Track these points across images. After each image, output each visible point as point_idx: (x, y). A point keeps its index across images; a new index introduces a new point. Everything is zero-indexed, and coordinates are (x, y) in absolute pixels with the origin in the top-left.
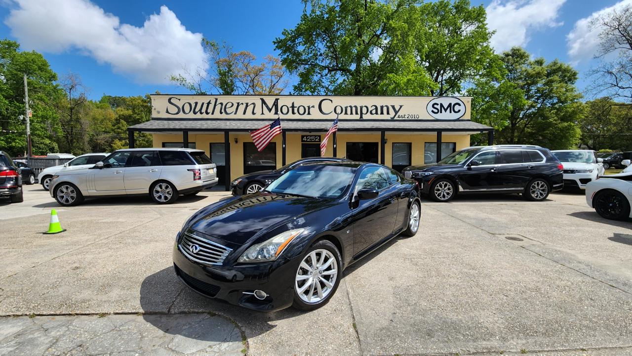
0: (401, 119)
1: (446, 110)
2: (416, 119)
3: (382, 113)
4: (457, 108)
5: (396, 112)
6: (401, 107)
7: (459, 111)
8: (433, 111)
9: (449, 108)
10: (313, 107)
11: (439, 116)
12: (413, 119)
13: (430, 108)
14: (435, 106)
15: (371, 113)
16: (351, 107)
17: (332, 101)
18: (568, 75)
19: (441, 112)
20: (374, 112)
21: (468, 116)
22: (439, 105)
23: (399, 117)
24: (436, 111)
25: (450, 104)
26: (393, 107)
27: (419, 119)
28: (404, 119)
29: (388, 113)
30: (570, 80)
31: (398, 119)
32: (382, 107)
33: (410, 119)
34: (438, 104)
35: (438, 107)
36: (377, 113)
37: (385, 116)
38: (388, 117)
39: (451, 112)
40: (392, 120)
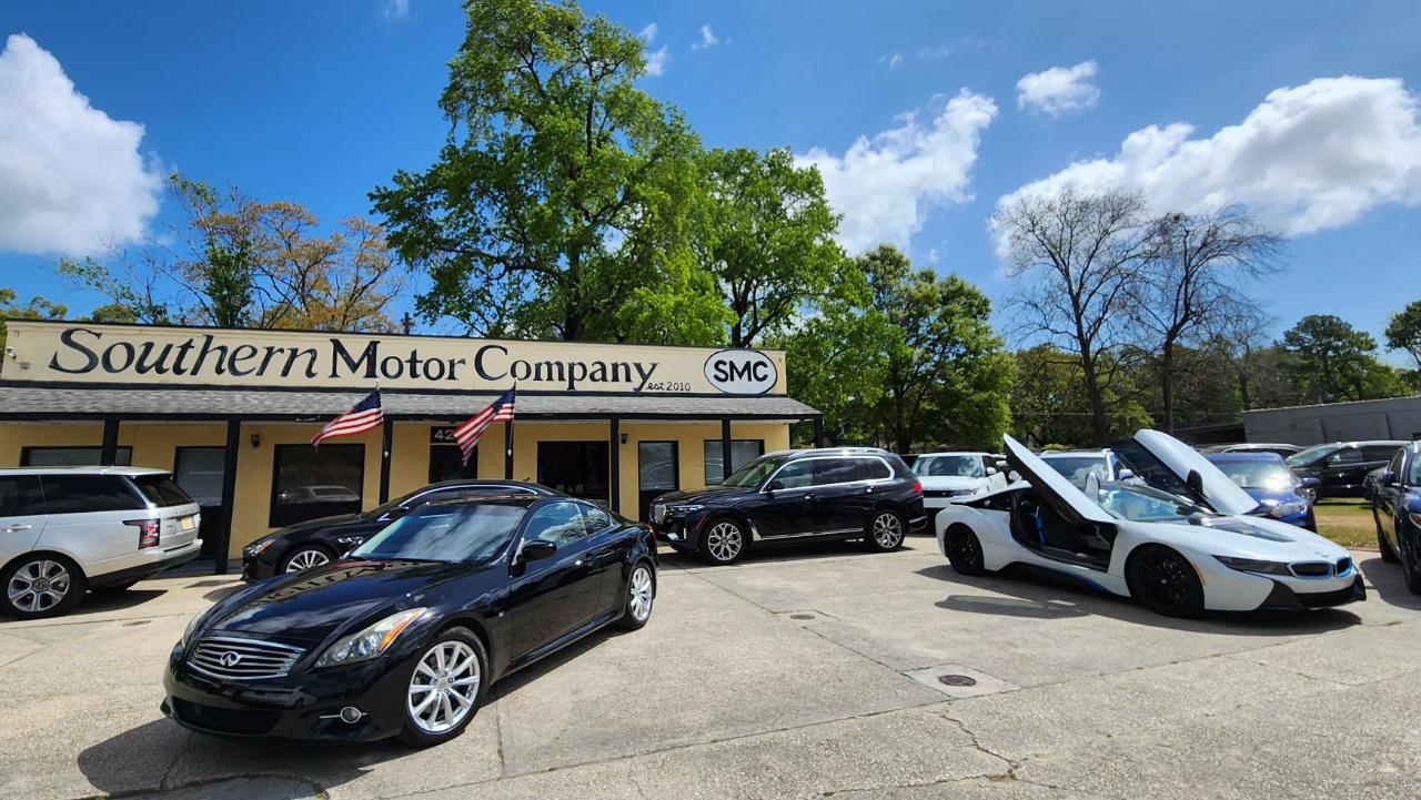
0: (654, 391)
1: (740, 375)
2: (685, 391)
3: (615, 379)
4: (761, 371)
5: (645, 377)
6: (654, 366)
7: (765, 377)
8: (716, 377)
9: (746, 372)
10: (463, 362)
11: (728, 387)
12: (679, 391)
13: (712, 371)
14: (721, 366)
15: (592, 378)
16: (549, 363)
17: (505, 350)
19: (732, 379)
20: (598, 375)
21: (782, 388)
22: (728, 365)
23: (650, 388)
24: (722, 376)
25: (748, 364)
26: (638, 367)
27: (691, 391)
28: (660, 391)
29: (628, 379)
31: (649, 391)
32: (615, 367)
33: (674, 391)
34: (725, 364)
35: (727, 368)
36: (604, 378)
37: (622, 386)
38: (629, 387)
39: (750, 379)
40: (637, 393)
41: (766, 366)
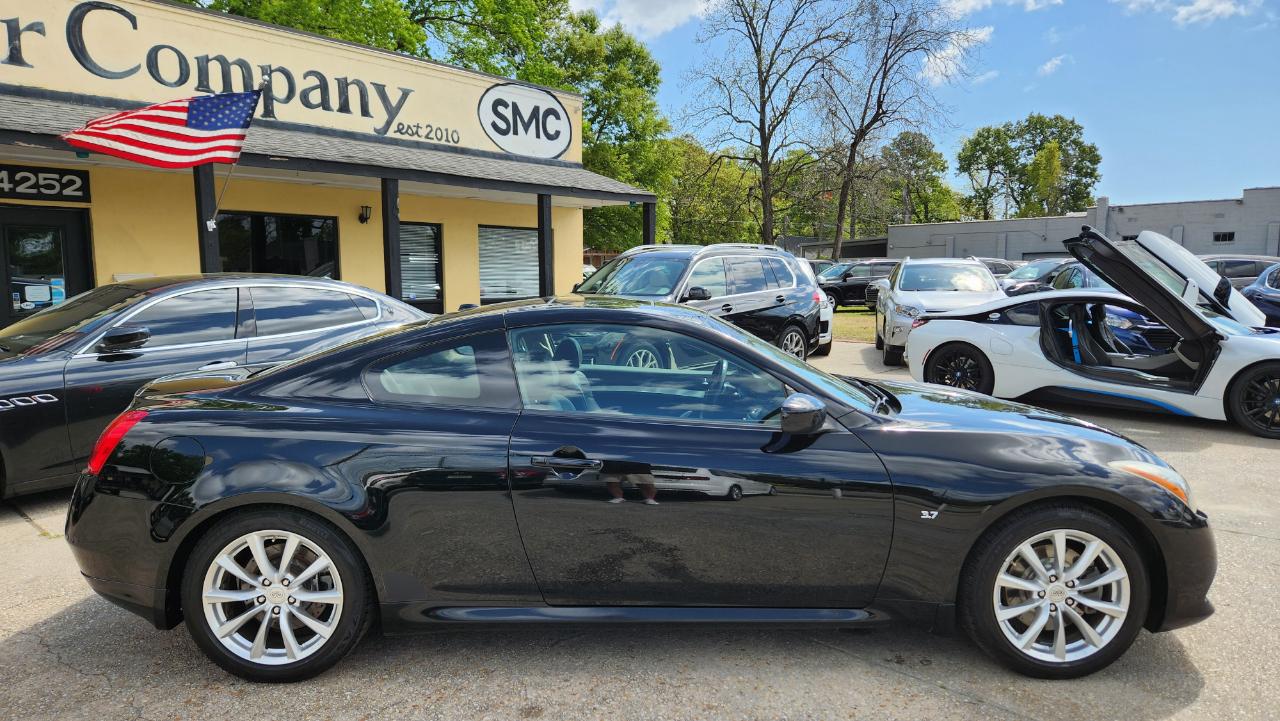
0: (406, 137)
1: (526, 127)
2: (452, 144)
3: (344, 108)
4: (552, 124)
5: (392, 112)
6: (405, 94)
7: (558, 133)
8: (494, 125)
9: (534, 122)
10: (38, 28)
11: (510, 144)
12: (443, 142)
13: (489, 117)
14: (501, 109)
15: (306, 103)
16: (221, 60)
17: (133, 20)
18: (645, 69)
19: (516, 133)
20: (315, 97)
21: (576, 154)
22: (510, 108)
23: (399, 131)
24: (502, 125)
25: (536, 110)
26: (381, 90)
27: (461, 144)
28: (415, 138)
29: (365, 112)
30: (647, 83)
31: (398, 136)
32: (343, 85)
33: (435, 141)
34: (506, 105)
35: (508, 113)
36: (325, 104)
37: (353, 122)
38: (367, 126)
39: (538, 136)
40: (380, 138)
41: (558, 117)
